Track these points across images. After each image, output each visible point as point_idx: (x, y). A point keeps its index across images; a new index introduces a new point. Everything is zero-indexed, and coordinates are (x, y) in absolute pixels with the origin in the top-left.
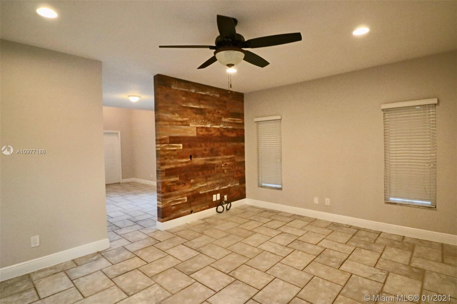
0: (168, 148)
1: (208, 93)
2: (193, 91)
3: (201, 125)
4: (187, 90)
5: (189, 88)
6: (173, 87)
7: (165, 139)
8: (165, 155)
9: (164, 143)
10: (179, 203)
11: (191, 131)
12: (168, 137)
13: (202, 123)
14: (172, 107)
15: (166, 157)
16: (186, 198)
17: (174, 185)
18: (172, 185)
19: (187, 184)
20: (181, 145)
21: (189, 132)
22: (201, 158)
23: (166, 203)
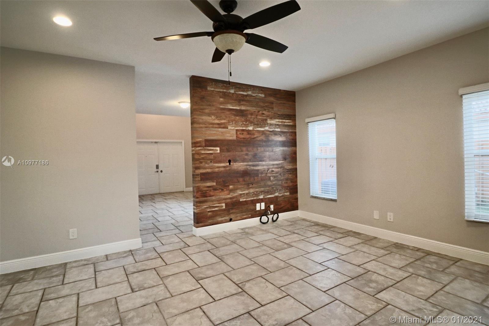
0: (203, 151)
1: (250, 93)
2: (232, 91)
3: (241, 127)
4: (225, 91)
5: (228, 88)
6: (209, 89)
7: (200, 142)
8: (200, 159)
9: (199, 147)
10: (216, 209)
11: (229, 133)
12: (204, 140)
13: (243, 125)
14: (207, 109)
15: (201, 161)
16: (224, 205)
17: (210, 191)
18: (208, 190)
19: (225, 190)
20: (218, 149)
21: (228, 135)
22: (242, 163)
23: (201, 208)
